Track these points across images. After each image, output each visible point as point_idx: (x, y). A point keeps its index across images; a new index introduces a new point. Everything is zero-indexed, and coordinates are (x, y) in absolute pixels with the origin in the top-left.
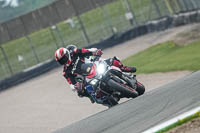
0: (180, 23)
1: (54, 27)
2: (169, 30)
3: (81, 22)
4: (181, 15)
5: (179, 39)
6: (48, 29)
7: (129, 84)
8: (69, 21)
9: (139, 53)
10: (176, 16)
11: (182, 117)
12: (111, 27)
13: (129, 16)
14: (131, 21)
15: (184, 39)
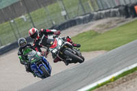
0: (99, 18)
1: (12, 21)
2: (91, 23)
3: (31, 18)
4: (99, 12)
5: (98, 28)
7: (77, 54)
8: (23, 17)
10: (95, 13)
11: (100, 82)
12: (51, 20)
13: (64, 13)
14: (65, 16)
15: (101, 29)
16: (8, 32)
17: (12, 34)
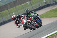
1: (23, 4)
3: (31, 3)
6: (21, 5)
9: (47, 12)
12: (39, 4)
13: (44, 1)
16: (21, 9)
17: (23, 10)
